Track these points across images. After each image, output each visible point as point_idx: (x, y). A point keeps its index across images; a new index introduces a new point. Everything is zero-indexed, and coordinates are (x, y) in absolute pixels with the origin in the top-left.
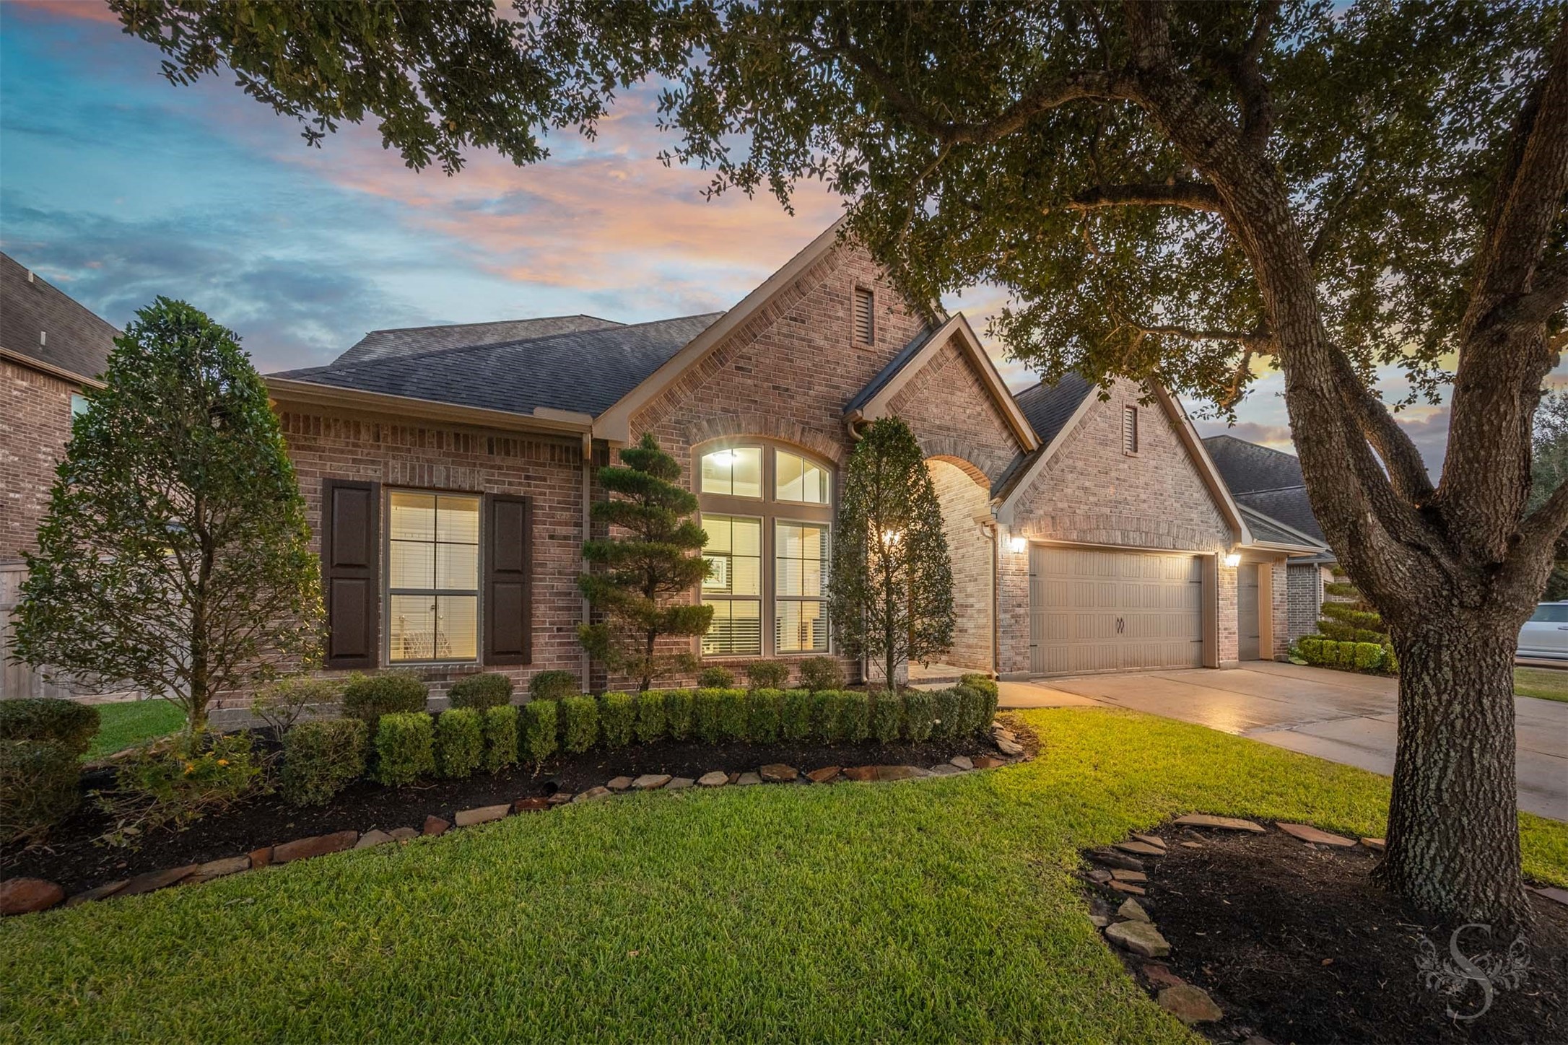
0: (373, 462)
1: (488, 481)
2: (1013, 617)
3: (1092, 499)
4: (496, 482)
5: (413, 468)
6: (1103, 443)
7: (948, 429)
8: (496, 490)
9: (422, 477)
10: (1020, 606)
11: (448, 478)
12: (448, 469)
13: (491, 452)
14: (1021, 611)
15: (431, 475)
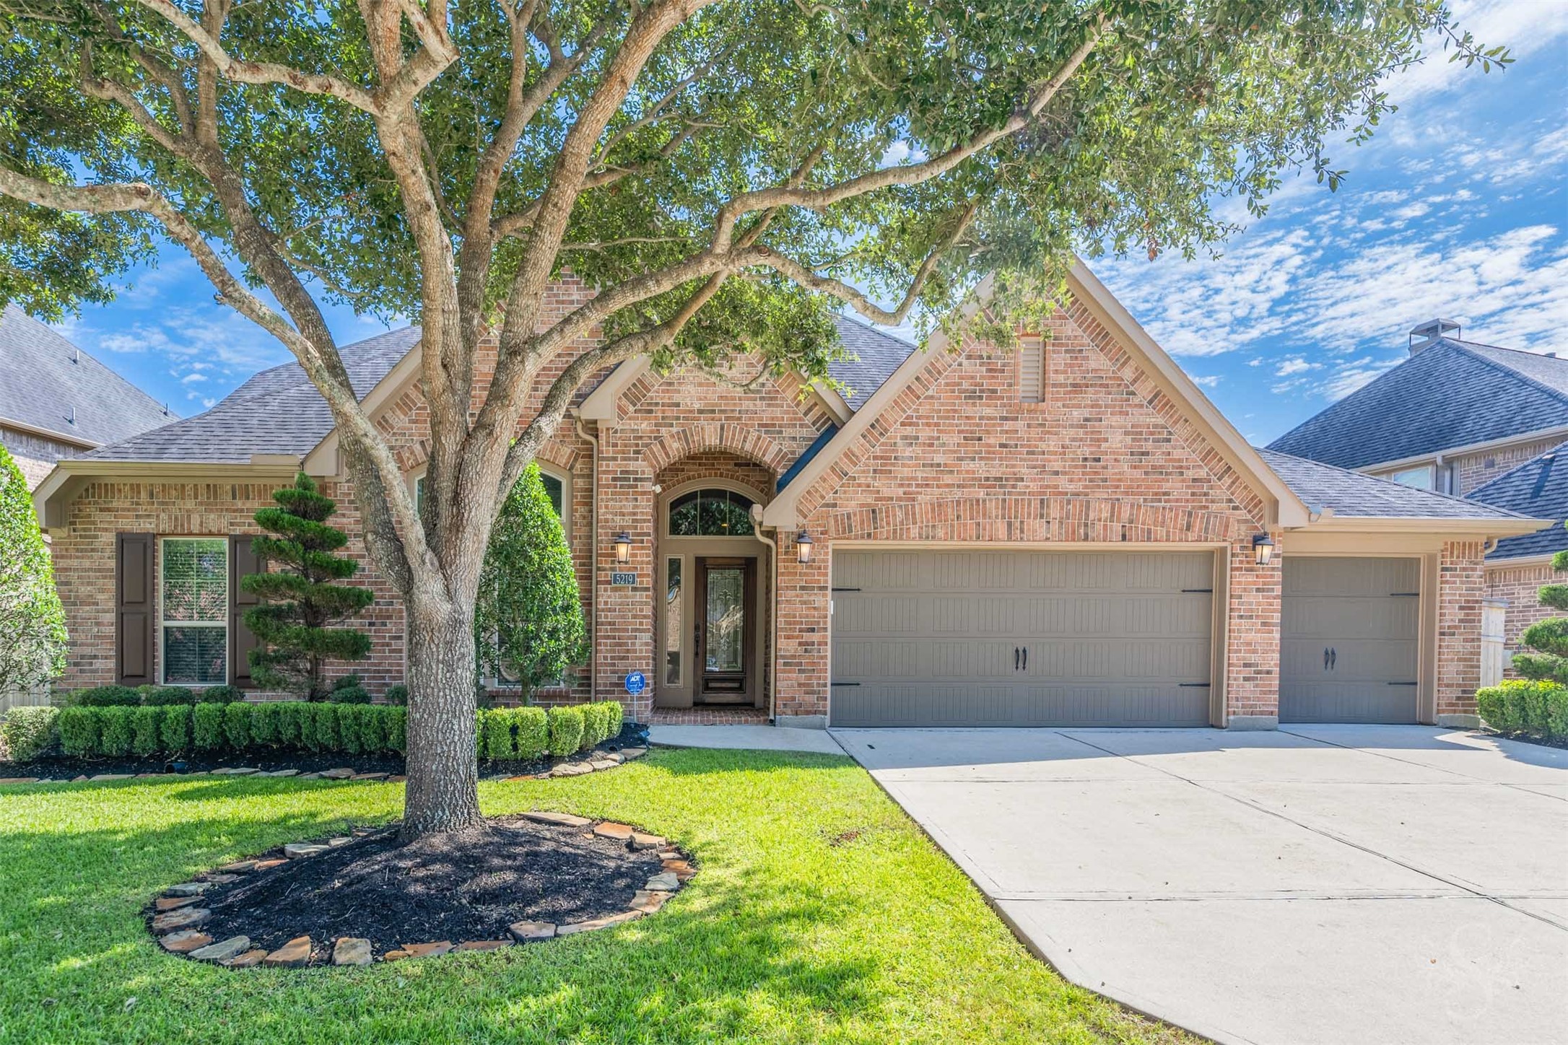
0: (148, 516)
1: (232, 524)
2: (800, 644)
3: (948, 479)
4: (238, 524)
5: (176, 519)
6: (972, 396)
7: (713, 411)
8: (238, 531)
9: (182, 525)
10: (813, 630)
11: (201, 525)
12: (201, 516)
13: (234, 498)
14: (815, 637)
15: (189, 522)
